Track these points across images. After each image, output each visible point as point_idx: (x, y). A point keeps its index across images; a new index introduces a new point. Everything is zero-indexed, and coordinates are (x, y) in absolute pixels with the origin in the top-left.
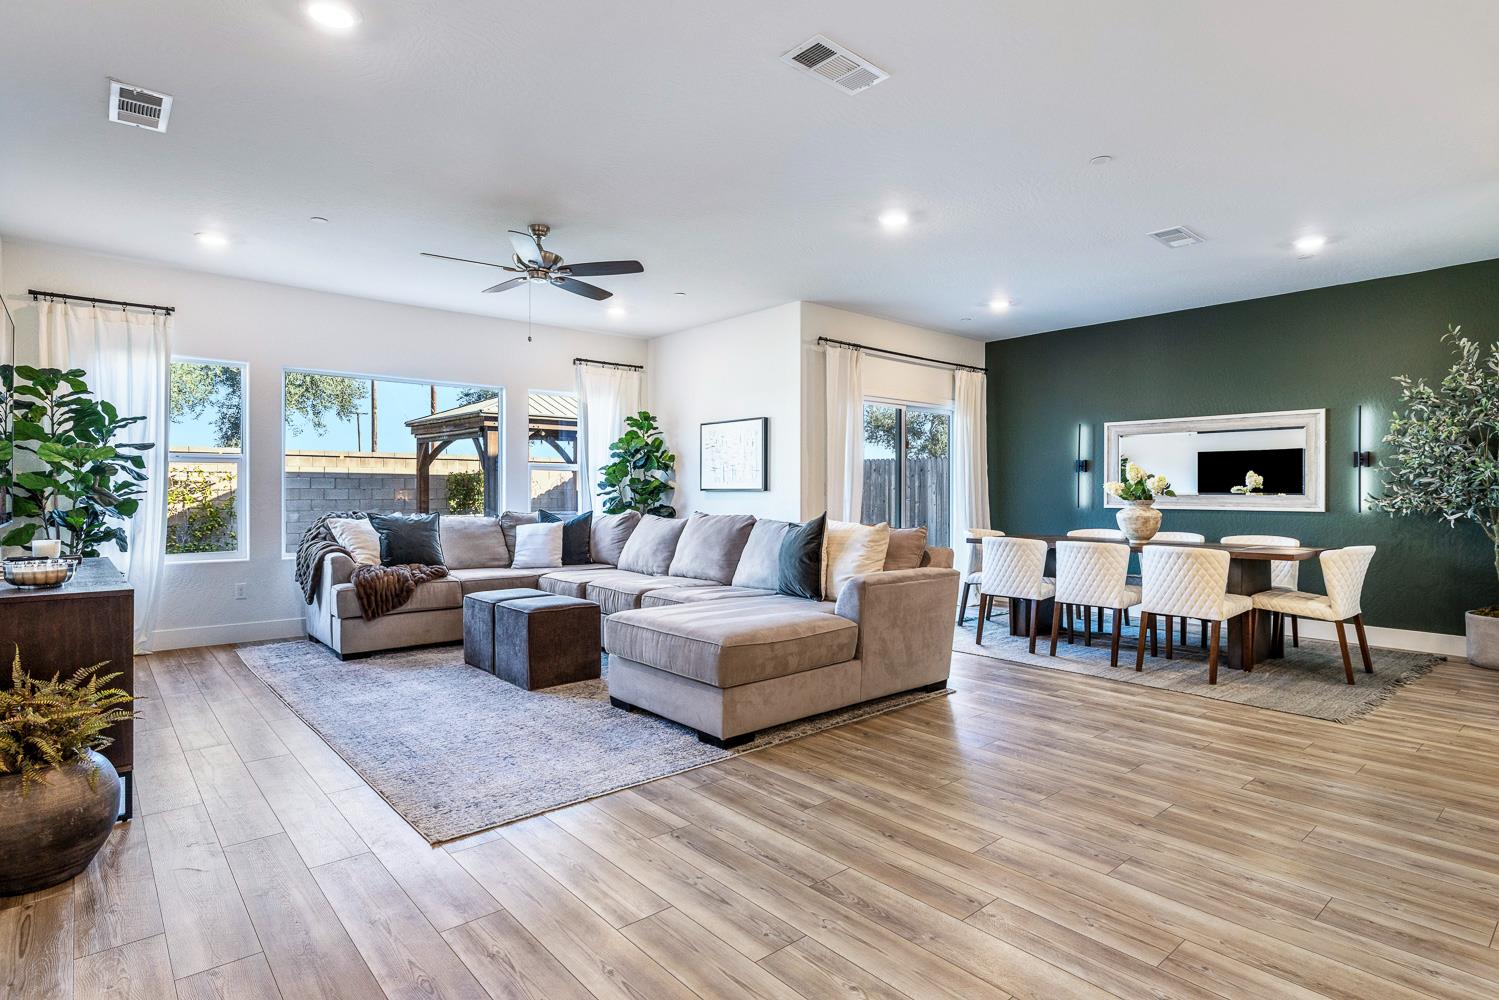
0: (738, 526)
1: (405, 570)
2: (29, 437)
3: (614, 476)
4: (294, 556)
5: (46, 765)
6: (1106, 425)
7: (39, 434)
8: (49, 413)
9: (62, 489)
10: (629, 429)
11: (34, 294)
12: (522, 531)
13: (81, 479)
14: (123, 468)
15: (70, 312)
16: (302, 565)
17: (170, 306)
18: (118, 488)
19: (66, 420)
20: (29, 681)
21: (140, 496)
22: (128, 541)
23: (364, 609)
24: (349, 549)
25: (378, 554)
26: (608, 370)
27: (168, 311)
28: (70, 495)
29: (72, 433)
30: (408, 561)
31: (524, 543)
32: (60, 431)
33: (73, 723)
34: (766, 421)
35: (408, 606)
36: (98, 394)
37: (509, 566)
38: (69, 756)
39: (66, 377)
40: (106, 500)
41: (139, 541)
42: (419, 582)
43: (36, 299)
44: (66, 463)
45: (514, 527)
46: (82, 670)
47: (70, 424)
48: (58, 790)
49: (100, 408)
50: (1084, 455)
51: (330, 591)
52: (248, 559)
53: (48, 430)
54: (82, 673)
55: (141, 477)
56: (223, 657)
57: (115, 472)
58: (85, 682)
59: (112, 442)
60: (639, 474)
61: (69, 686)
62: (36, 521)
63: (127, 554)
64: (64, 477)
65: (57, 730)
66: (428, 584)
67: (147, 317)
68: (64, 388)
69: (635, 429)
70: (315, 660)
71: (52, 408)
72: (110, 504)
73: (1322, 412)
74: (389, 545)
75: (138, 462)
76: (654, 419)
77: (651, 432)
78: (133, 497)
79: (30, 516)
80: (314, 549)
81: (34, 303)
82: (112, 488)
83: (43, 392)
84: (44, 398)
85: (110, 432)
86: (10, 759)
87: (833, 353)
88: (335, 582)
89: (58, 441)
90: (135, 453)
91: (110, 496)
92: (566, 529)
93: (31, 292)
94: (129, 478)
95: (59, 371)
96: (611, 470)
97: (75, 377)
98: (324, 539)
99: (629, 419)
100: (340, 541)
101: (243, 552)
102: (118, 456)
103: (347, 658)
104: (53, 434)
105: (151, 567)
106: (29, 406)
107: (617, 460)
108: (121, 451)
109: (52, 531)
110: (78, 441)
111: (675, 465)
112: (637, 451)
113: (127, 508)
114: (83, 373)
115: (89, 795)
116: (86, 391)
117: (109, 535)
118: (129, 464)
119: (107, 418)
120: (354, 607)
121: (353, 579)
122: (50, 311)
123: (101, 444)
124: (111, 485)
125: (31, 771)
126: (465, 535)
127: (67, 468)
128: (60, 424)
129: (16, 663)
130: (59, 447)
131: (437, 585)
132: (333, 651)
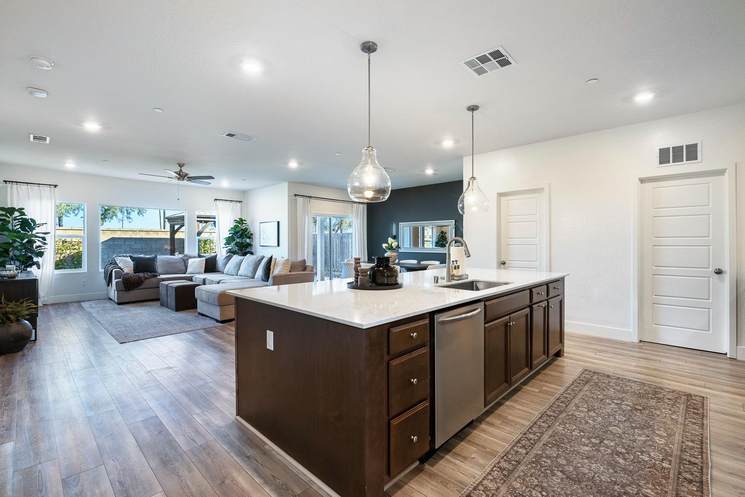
0: (258, 259)
1: (141, 275)
2: (4, 231)
3: (229, 241)
4: (103, 270)
5: (12, 322)
6: (400, 223)
7: (8, 230)
8: (11, 222)
9: (16, 248)
10: (236, 224)
11: (6, 182)
12: (190, 261)
13: (22, 245)
14: (39, 241)
15: (19, 187)
16: (105, 273)
17: (56, 184)
18: (37, 247)
19: (17, 225)
20: (7, 302)
21: (45, 250)
22: (41, 265)
23: (125, 288)
24: (122, 268)
25: (132, 269)
26: (228, 203)
27: (56, 186)
28: (18, 250)
29: (20, 229)
30: (143, 272)
31: (190, 265)
32: (15, 229)
33: (19, 312)
34: (278, 222)
35: (141, 287)
36: (29, 215)
37: (185, 273)
38: (18, 320)
39: (17, 210)
40: (32, 252)
41: (45, 265)
42: (146, 278)
43: (6, 183)
44: (18, 240)
45: (188, 260)
46: (21, 300)
47: (19, 226)
48: (15, 328)
49: (30, 221)
50: (394, 233)
51: (114, 281)
52: (86, 271)
53: (11, 228)
54: (22, 300)
55: (45, 244)
56: (75, 305)
57: (35, 242)
58: (23, 303)
59: (34, 232)
60: (238, 240)
61: (18, 304)
62: (7, 259)
63: (40, 270)
64: (16, 244)
65: (14, 313)
66: (150, 279)
67: (48, 188)
68: (16, 214)
69: (237, 224)
70: (109, 305)
71: (12, 221)
72: (34, 253)
73: (454, 221)
74: (137, 265)
75: (44, 239)
76: (245, 220)
77: (244, 225)
78: (42, 250)
79: (4, 257)
80: (110, 268)
81: (5, 184)
82: (34, 248)
83: (9, 216)
84: (9, 218)
85: (34, 229)
86: (2, 320)
87: (300, 200)
88: (115, 279)
89: (15, 232)
90: (43, 236)
91: (34, 251)
92: (207, 260)
93: (4, 181)
94: (41, 244)
95: (15, 208)
96: (227, 239)
97: (21, 210)
98: (114, 264)
99: (235, 220)
100: (119, 265)
101: (84, 268)
102: (36, 237)
103: (119, 304)
104: (13, 229)
105: (49, 275)
106: (4, 220)
107: (231, 235)
108: (38, 235)
109: (12, 262)
110: (22, 232)
111: (253, 237)
112: (238, 232)
113: (41, 254)
114: (23, 209)
115: (23, 330)
116: (25, 215)
117: (34, 263)
118: (41, 239)
119: (32, 224)
120: (122, 287)
121: (122, 277)
122: (11, 187)
123: (30, 233)
124: (34, 247)
125: (8, 322)
126: (168, 263)
127: (18, 241)
128: (15, 226)
129: (3, 298)
130: (15, 234)
131: (154, 279)
132: (115, 302)
